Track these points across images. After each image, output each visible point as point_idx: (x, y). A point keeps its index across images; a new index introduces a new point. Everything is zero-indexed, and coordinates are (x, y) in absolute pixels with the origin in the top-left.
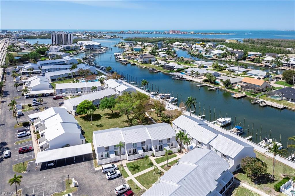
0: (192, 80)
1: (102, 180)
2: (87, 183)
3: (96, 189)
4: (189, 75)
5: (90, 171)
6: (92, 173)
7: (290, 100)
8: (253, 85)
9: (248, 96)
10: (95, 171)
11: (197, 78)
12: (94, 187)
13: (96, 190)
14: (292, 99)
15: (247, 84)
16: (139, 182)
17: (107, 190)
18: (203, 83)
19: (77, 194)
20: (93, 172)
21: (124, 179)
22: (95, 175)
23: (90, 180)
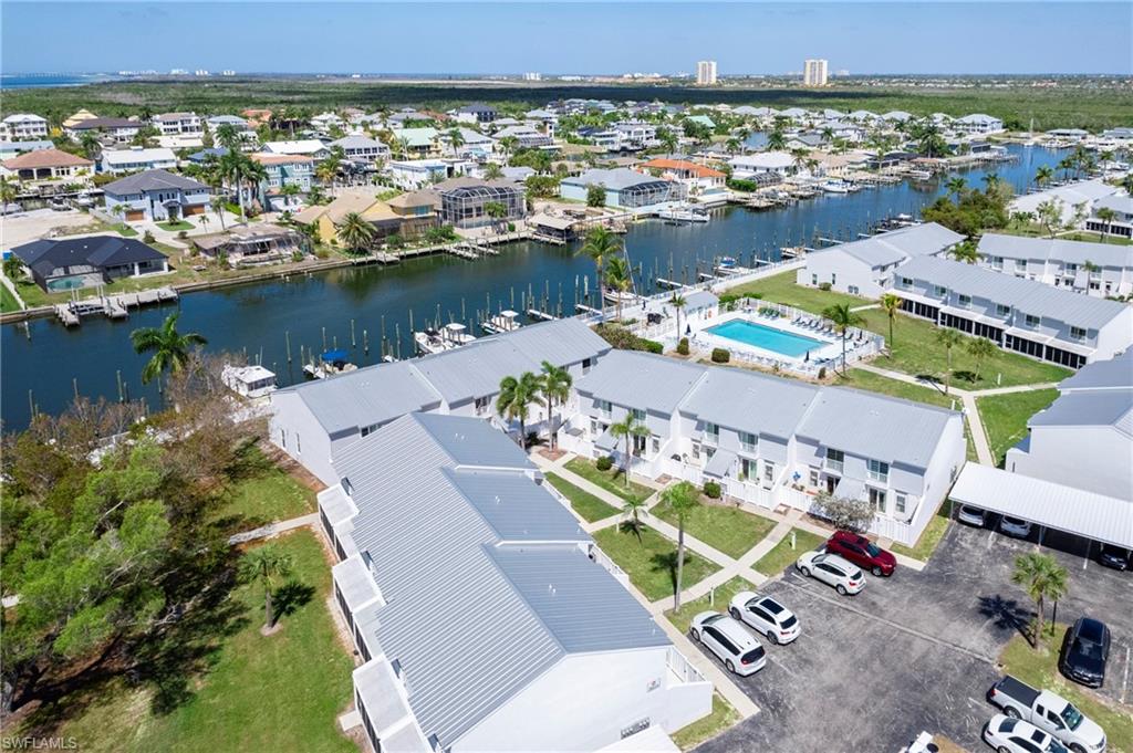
1: (812, 659)
2: (864, 715)
3: (876, 665)
5: (782, 735)
6: (789, 720)
10: (762, 714)
12: (873, 672)
13: (882, 662)
14: (141, 265)
17: (855, 625)
19: (955, 726)
20: (782, 718)
22: (798, 697)
23: (841, 705)
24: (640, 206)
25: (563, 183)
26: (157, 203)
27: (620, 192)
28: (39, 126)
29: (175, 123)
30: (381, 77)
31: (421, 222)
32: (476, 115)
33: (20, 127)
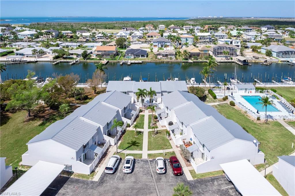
0: (36, 60)
4: (27, 57)
7: (140, 56)
8: (108, 52)
9: (110, 61)
10: (97, 182)
11: (42, 57)
14: (141, 56)
15: (102, 52)
16: (157, 150)
18: (55, 60)
20: (99, 184)
21: (141, 159)
24: (283, 58)
25: (262, 48)
26: (159, 44)
27: (277, 53)
28: (164, 28)
29: (187, 28)
30: (260, 18)
31: (205, 54)
32: (267, 28)
33: (160, 28)
